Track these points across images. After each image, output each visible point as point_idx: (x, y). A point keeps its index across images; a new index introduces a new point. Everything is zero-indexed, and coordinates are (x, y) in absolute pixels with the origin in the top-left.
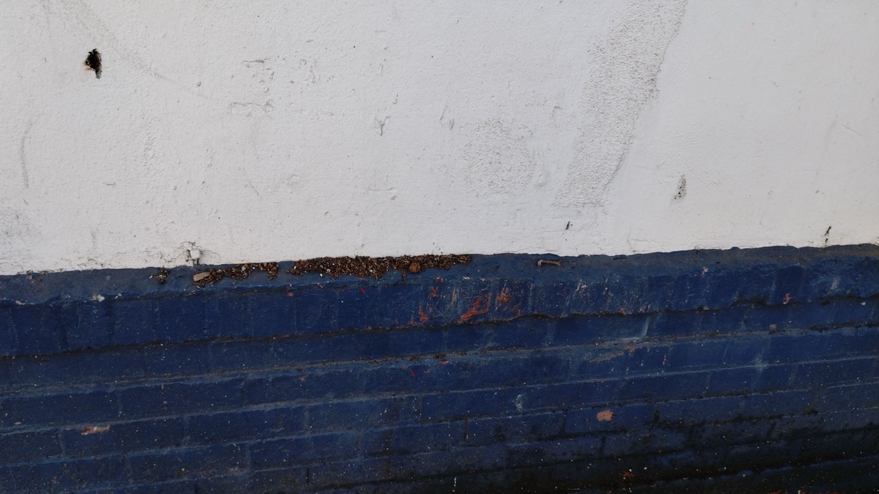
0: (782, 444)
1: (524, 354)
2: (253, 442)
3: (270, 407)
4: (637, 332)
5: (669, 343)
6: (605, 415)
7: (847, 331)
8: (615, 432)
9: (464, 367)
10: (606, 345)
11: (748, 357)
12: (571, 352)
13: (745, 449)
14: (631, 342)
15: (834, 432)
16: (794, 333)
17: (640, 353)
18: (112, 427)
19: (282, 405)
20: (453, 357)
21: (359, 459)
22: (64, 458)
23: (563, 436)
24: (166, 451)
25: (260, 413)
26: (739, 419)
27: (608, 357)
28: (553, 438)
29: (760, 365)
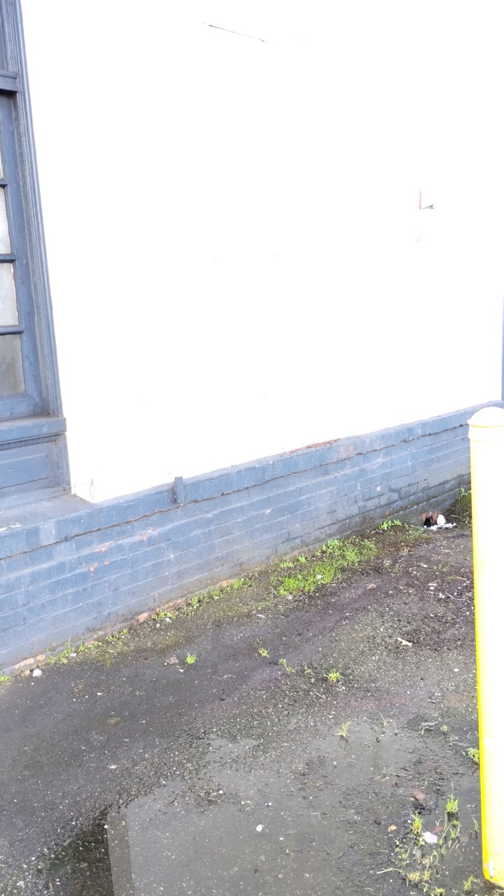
0: (421, 494)
1: (357, 468)
2: (300, 512)
3: (303, 497)
4: (380, 457)
5: (388, 459)
6: (379, 489)
7: (426, 448)
8: (382, 495)
9: (346, 475)
10: (375, 462)
11: (406, 462)
12: (367, 466)
13: (412, 498)
14: (380, 460)
15: (432, 488)
16: (414, 451)
17: (383, 463)
18: (272, 510)
19: (307, 496)
20: (342, 473)
21: (325, 516)
22: (259, 525)
23: (370, 499)
24: (282, 518)
25: (302, 500)
26: (409, 485)
27: (376, 466)
28: (368, 500)
29: (410, 464)
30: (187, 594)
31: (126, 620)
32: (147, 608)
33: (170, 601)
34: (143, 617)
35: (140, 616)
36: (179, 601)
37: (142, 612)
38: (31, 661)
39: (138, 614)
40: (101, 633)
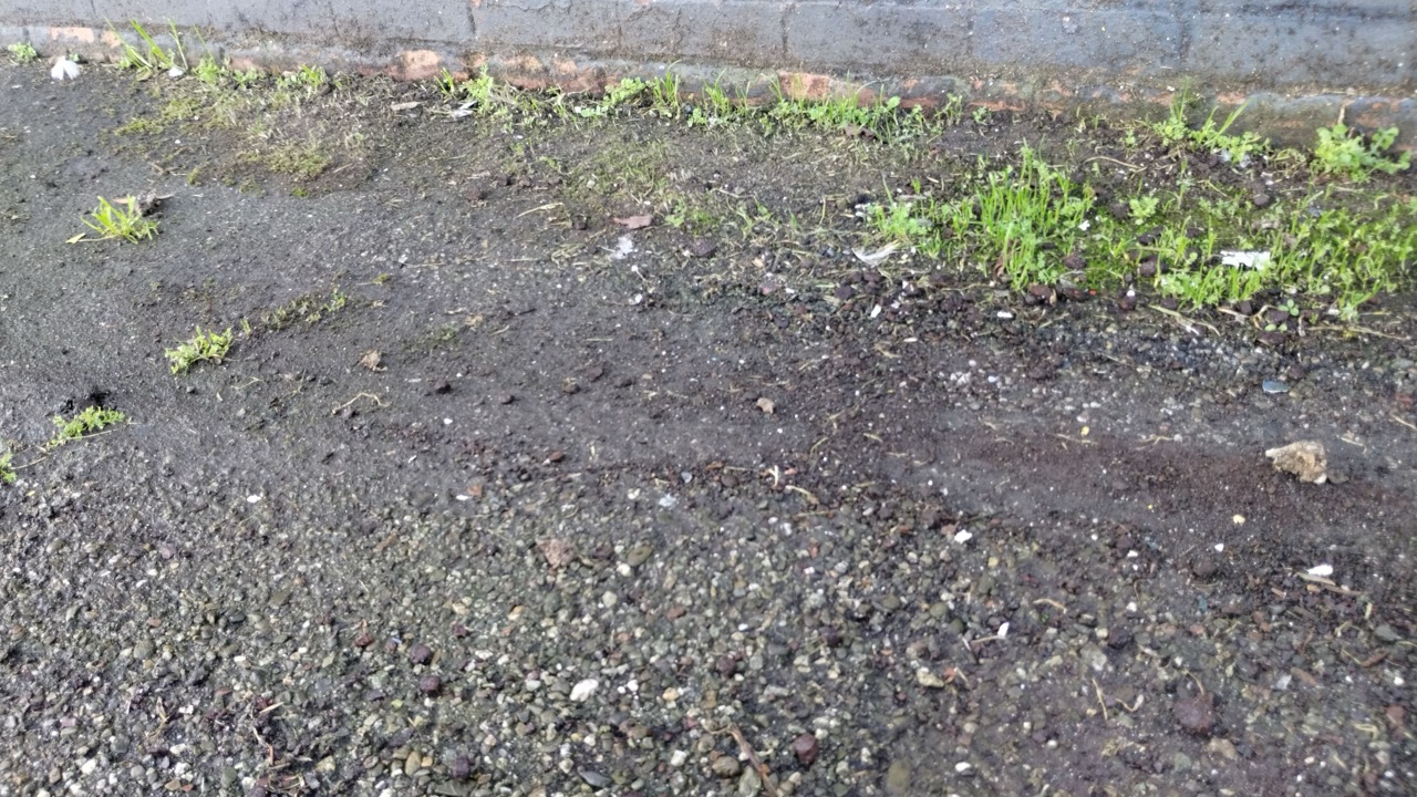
30: (611, 54)
31: (364, 45)
32: (444, 37)
33: (539, 48)
34: (421, 62)
35: (410, 55)
36: (569, 66)
37: (427, 44)
38: (86, 35)
39: (410, 42)
40: (274, 48)
